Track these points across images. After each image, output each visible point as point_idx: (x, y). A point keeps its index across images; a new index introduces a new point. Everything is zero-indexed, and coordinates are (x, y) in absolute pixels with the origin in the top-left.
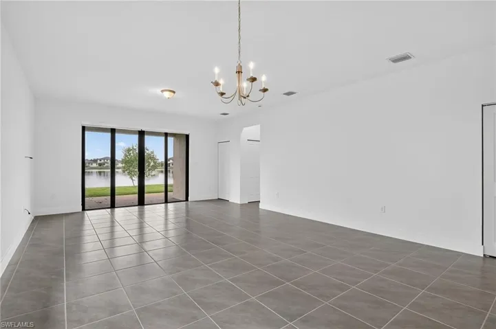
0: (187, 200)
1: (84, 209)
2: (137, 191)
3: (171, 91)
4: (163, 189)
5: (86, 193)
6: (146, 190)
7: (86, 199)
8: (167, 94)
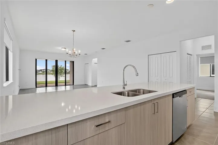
0: (73, 85)
1: (36, 87)
2: (55, 82)
3: (64, 48)
4: (65, 82)
5: (37, 83)
6: (58, 82)
7: (37, 85)
8: (63, 49)
